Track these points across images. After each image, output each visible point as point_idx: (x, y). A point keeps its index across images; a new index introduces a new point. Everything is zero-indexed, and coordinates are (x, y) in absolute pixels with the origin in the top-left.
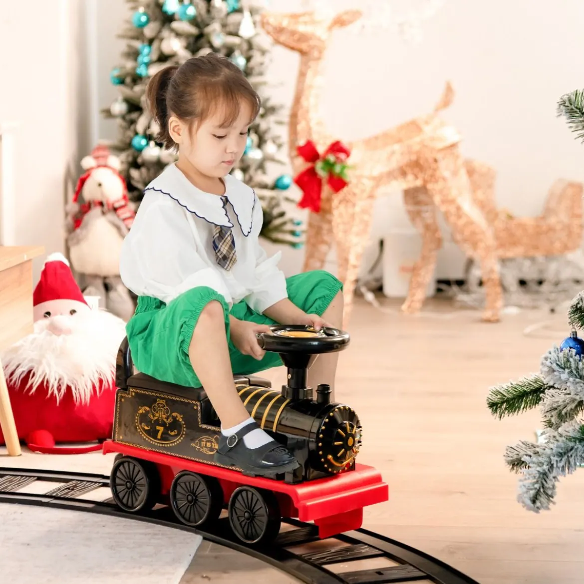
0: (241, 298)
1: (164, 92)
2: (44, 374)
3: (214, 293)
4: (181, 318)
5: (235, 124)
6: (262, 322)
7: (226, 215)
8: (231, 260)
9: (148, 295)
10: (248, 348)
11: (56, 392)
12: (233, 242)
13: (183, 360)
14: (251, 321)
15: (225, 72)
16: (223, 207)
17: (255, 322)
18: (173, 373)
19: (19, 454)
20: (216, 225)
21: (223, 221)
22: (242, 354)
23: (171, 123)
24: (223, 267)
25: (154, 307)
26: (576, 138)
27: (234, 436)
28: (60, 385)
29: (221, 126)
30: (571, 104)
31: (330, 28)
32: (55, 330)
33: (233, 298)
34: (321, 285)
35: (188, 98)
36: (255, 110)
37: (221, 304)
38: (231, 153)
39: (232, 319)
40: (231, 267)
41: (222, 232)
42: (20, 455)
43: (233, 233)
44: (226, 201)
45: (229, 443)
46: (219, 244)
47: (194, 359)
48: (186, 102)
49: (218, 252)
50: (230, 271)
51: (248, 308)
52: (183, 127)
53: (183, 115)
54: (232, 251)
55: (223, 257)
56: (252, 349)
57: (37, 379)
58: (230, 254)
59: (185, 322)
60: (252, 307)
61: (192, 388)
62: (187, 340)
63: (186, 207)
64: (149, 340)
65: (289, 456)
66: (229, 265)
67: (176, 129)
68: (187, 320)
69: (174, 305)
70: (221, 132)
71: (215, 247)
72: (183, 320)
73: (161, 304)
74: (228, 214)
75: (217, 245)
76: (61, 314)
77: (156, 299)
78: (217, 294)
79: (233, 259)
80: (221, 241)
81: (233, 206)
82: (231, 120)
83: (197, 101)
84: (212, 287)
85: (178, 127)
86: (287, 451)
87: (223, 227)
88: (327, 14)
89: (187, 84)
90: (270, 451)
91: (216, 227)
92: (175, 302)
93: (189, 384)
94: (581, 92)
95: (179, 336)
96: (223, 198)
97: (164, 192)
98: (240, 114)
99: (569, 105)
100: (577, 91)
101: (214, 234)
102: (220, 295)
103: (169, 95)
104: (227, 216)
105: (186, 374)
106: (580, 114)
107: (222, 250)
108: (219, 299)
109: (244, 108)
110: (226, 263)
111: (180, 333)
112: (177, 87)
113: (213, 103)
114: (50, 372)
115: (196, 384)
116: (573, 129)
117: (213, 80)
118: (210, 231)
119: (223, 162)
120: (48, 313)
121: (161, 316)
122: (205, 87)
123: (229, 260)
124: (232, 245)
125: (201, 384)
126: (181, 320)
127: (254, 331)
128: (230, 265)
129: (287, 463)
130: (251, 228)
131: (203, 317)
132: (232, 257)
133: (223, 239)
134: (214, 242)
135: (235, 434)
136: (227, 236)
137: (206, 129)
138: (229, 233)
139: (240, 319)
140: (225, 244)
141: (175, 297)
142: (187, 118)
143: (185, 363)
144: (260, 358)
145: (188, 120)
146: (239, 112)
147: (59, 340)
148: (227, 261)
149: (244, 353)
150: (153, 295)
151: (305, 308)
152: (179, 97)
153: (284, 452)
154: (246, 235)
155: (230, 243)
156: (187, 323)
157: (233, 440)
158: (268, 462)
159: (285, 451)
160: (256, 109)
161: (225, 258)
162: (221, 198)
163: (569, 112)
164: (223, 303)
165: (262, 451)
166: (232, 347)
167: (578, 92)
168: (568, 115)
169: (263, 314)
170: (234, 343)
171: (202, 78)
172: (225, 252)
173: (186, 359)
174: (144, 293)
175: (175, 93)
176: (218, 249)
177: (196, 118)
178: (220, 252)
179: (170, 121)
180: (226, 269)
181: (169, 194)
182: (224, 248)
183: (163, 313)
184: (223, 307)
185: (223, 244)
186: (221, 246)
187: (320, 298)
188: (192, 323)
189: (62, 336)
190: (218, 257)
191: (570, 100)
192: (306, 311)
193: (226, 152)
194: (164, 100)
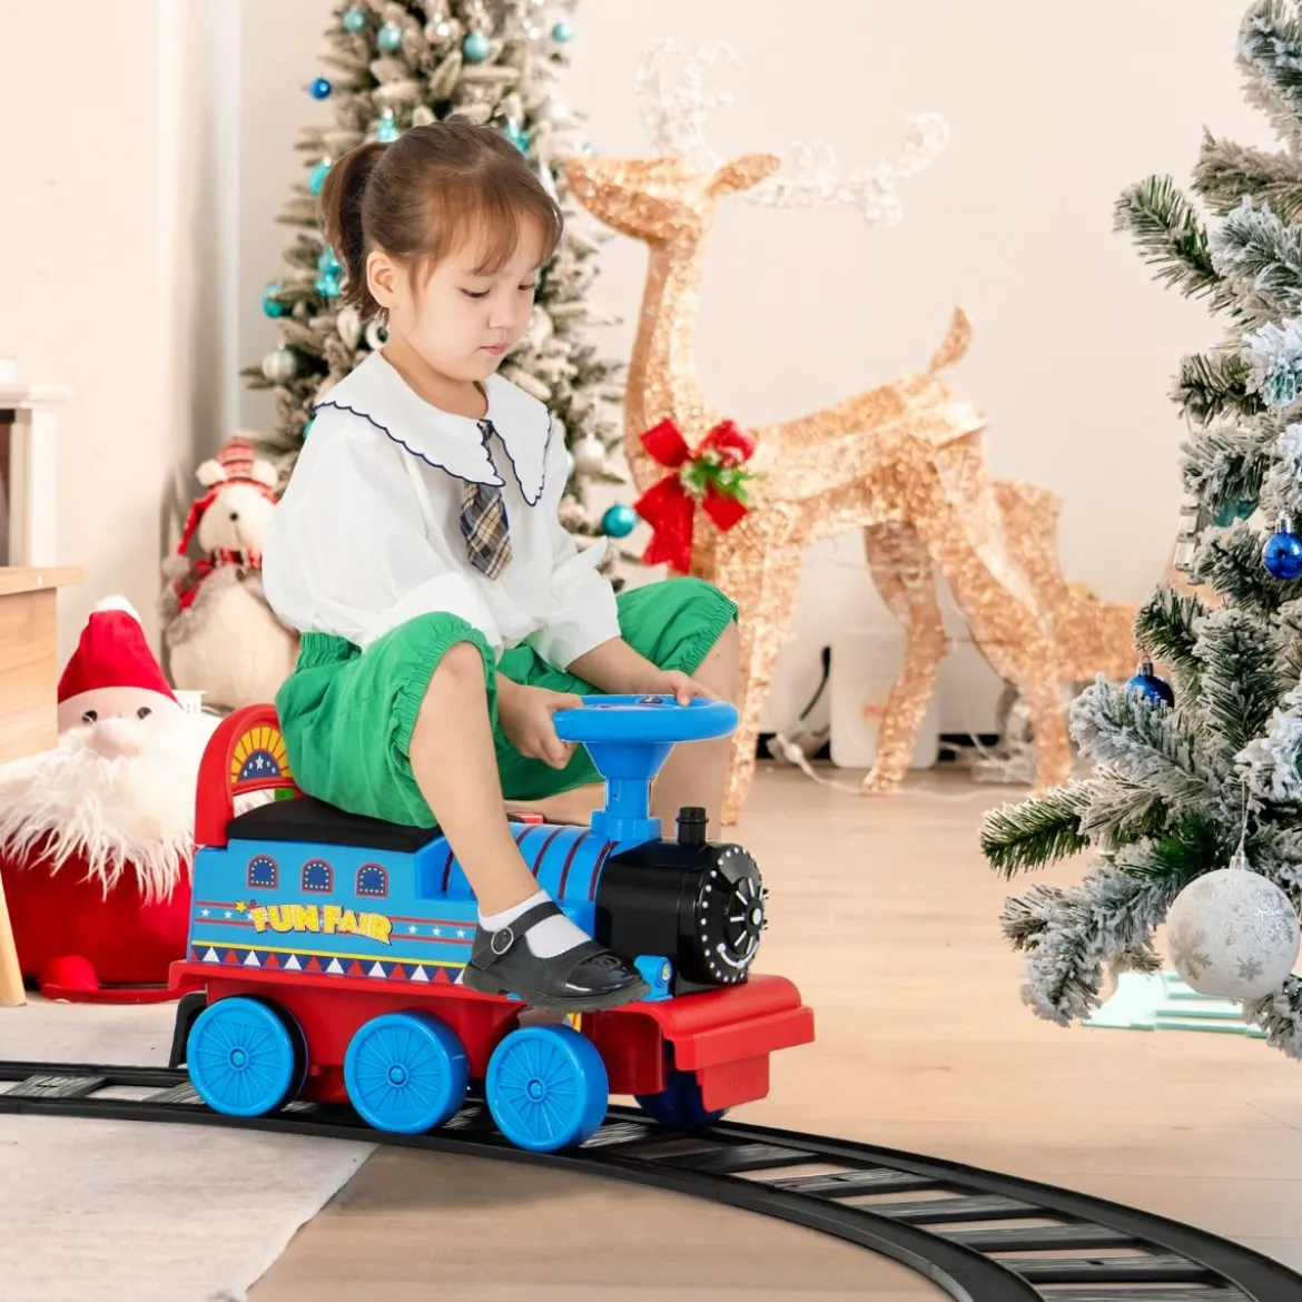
0: (522, 636)
1: (357, 198)
2: (79, 836)
3: (463, 626)
4: (393, 678)
5: (508, 267)
6: (567, 688)
7: (489, 459)
8: (500, 556)
9: (322, 631)
10: (535, 743)
11: (102, 873)
12: (504, 519)
13: (396, 769)
14: (542, 686)
15: (488, 156)
16: (483, 444)
17: (551, 687)
18: (376, 796)
19: (22, 1002)
20: (468, 482)
21: (482, 472)
22: (523, 757)
23: (372, 264)
24: (483, 571)
25: (336, 655)
26: (1155, 278)
27: (505, 930)
28: (112, 861)
29: (479, 271)
30: (1142, 205)
31: (712, 191)
32: (105, 746)
33: (504, 638)
34: (691, 609)
35: (408, 212)
36: (550, 237)
37: (480, 650)
38: (501, 328)
39: (502, 682)
40: (499, 572)
41: (481, 496)
42: (24, 1004)
43: (504, 499)
44: (489, 431)
45: (495, 946)
46: (474, 522)
47: (420, 768)
48: (404, 220)
49: (473, 538)
50: (498, 581)
51: (537, 658)
52: (398, 275)
53: (398, 246)
54: (501, 537)
55: (481, 551)
56: (544, 744)
57: (62, 848)
58: (498, 542)
59: (401, 689)
60: (544, 655)
61: (416, 827)
62: (406, 726)
63: (403, 442)
64: (324, 728)
65: (623, 973)
66: (494, 567)
67: (382, 278)
68: (405, 683)
69: (377, 652)
70: (478, 285)
71: (466, 528)
72: (398, 683)
73: (350, 650)
74: (493, 457)
75: (470, 524)
76: (120, 716)
77: (339, 639)
78: (469, 628)
79: (504, 555)
80: (478, 517)
81: (503, 441)
82: (498, 258)
83: (428, 219)
84: (460, 615)
85: (387, 273)
86: (619, 962)
87: (483, 487)
88: (706, 160)
89: (405, 180)
90: (583, 963)
91: (466, 487)
92: (381, 646)
93: (411, 819)
94: (1163, 179)
95: (389, 717)
96: (483, 424)
97: (356, 410)
98: (519, 244)
99: (1138, 206)
100: (1154, 177)
101: (464, 500)
102: (477, 632)
103: (368, 204)
104: (492, 463)
105: (404, 798)
106: (1162, 227)
107: (480, 534)
108: (474, 640)
109: (528, 234)
110: (489, 562)
111: (391, 711)
112: (384, 188)
113: (462, 222)
114: (92, 833)
115: (426, 821)
116: (1148, 258)
117: (462, 173)
118: (455, 495)
119: (482, 348)
120: (92, 714)
121: (349, 678)
122: (443, 188)
123: (496, 556)
124: (503, 526)
125: (435, 820)
126: (394, 684)
127: (548, 707)
128: (498, 567)
129: (619, 989)
130: (541, 488)
131: (441, 678)
132: (503, 550)
133: (482, 511)
134: (463, 518)
135: (510, 926)
136: (490, 505)
137: (447, 277)
138: (495, 500)
139: (519, 682)
140: (487, 521)
141: (381, 636)
142: (407, 254)
143: (400, 775)
144: (561, 765)
145: (406, 258)
146: (516, 240)
147: (111, 768)
148: (492, 557)
149: (527, 754)
150: (334, 631)
151: (656, 657)
152: (390, 210)
153: (612, 966)
154: (532, 502)
155: (497, 520)
156: (406, 691)
157: (505, 939)
158: (579, 986)
159: (615, 962)
160: (553, 236)
161: (487, 551)
162: (478, 425)
163: (1139, 222)
164: (482, 649)
165: (566, 963)
166: (501, 741)
167: (1156, 181)
168: (1137, 227)
169: (569, 672)
170: (506, 733)
171: (438, 169)
172: (486, 540)
173: (403, 768)
174: (314, 627)
175: (381, 202)
176: (473, 533)
177: (425, 255)
178: (476, 540)
179: (370, 259)
180: (489, 575)
181: (367, 416)
182: (485, 531)
183: (355, 667)
184: (482, 655)
185: (482, 522)
186: (479, 527)
187: (688, 637)
188: (417, 689)
189: (120, 759)
190: (472, 548)
191: (1140, 197)
192: (659, 665)
193: (488, 325)
194: (357, 216)
